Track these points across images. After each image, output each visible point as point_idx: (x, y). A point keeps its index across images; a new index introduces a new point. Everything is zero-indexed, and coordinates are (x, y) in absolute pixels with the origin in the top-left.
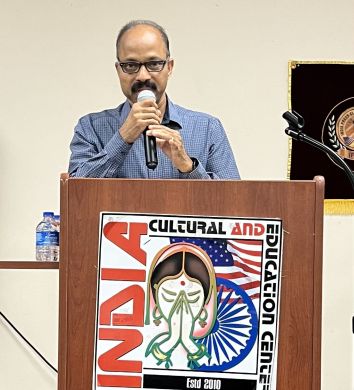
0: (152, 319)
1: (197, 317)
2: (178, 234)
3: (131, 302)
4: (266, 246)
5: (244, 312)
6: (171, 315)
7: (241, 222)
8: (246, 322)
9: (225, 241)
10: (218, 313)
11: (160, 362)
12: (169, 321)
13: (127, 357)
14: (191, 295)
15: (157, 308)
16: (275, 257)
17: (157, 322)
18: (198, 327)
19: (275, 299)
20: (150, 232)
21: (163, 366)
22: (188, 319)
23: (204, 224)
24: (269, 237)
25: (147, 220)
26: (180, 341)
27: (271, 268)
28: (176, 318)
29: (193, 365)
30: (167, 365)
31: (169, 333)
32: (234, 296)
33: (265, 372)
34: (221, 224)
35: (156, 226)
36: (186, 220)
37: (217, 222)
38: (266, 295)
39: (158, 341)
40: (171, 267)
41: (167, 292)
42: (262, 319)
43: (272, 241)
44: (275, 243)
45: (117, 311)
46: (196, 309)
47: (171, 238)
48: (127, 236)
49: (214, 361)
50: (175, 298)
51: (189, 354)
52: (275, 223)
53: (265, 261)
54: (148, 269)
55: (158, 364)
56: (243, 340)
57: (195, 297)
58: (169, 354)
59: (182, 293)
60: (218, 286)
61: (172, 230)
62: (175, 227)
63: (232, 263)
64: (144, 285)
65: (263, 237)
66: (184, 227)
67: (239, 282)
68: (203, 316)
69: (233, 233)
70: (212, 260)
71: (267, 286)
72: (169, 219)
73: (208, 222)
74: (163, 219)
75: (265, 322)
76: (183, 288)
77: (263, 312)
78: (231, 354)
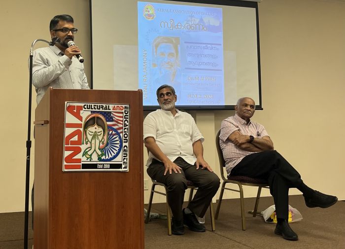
0: (85, 142)
1: (101, 141)
2: (94, 110)
3: (77, 136)
4: (124, 114)
5: (117, 139)
6: (92, 140)
7: (116, 106)
8: (118, 142)
9: (110, 113)
10: (108, 139)
11: (88, 158)
12: (91, 143)
13: (76, 157)
14: (99, 132)
15: (87, 138)
16: (127, 118)
17: (87, 144)
18: (101, 144)
19: (128, 133)
20: (84, 109)
21: (89, 160)
22: (98, 142)
23: (103, 106)
24: (125, 111)
25: (82, 105)
26: (95, 150)
27: (126, 122)
28: (93, 142)
29: (100, 159)
30: (90, 160)
31: (91, 147)
32: (114, 133)
33: (125, 160)
34: (109, 106)
35: (86, 107)
36: (97, 105)
37: (107, 105)
38: (125, 132)
39: (87, 150)
40: (91, 122)
41: (91, 132)
42: (123, 141)
43: (126, 112)
44: (127, 113)
45: (72, 140)
46: (100, 138)
47: (91, 111)
48: (75, 111)
49: (107, 157)
50: (93, 134)
51: (98, 155)
52: (127, 106)
53: (124, 119)
54: (83, 123)
55: (87, 159)
56: (117, 149)
57: (100, 134)
58: (91, 155)
59: (96, 132)
60: (108, 129)
61: (92, 109)
62: (93, 107)
63: (113, 121)
64: (82, 129)
65: (123, 111)
66: (96, 107)
67: (115, 127)
68: (103, 141)
69: (113, 109)
70: (106, 119)
71: (125, 129)
72: (91, 104)
73: (104, 105)
74: (88, 104)
75: (124, 142)
76: (96, 130)
77: (124, 138)
78: (113, 154)
